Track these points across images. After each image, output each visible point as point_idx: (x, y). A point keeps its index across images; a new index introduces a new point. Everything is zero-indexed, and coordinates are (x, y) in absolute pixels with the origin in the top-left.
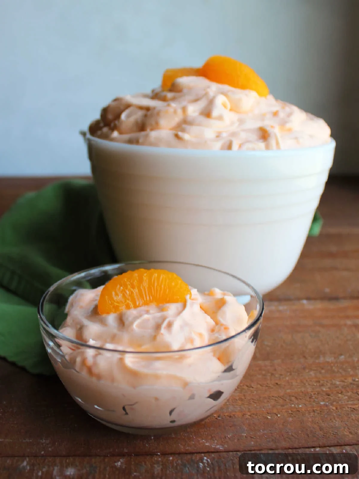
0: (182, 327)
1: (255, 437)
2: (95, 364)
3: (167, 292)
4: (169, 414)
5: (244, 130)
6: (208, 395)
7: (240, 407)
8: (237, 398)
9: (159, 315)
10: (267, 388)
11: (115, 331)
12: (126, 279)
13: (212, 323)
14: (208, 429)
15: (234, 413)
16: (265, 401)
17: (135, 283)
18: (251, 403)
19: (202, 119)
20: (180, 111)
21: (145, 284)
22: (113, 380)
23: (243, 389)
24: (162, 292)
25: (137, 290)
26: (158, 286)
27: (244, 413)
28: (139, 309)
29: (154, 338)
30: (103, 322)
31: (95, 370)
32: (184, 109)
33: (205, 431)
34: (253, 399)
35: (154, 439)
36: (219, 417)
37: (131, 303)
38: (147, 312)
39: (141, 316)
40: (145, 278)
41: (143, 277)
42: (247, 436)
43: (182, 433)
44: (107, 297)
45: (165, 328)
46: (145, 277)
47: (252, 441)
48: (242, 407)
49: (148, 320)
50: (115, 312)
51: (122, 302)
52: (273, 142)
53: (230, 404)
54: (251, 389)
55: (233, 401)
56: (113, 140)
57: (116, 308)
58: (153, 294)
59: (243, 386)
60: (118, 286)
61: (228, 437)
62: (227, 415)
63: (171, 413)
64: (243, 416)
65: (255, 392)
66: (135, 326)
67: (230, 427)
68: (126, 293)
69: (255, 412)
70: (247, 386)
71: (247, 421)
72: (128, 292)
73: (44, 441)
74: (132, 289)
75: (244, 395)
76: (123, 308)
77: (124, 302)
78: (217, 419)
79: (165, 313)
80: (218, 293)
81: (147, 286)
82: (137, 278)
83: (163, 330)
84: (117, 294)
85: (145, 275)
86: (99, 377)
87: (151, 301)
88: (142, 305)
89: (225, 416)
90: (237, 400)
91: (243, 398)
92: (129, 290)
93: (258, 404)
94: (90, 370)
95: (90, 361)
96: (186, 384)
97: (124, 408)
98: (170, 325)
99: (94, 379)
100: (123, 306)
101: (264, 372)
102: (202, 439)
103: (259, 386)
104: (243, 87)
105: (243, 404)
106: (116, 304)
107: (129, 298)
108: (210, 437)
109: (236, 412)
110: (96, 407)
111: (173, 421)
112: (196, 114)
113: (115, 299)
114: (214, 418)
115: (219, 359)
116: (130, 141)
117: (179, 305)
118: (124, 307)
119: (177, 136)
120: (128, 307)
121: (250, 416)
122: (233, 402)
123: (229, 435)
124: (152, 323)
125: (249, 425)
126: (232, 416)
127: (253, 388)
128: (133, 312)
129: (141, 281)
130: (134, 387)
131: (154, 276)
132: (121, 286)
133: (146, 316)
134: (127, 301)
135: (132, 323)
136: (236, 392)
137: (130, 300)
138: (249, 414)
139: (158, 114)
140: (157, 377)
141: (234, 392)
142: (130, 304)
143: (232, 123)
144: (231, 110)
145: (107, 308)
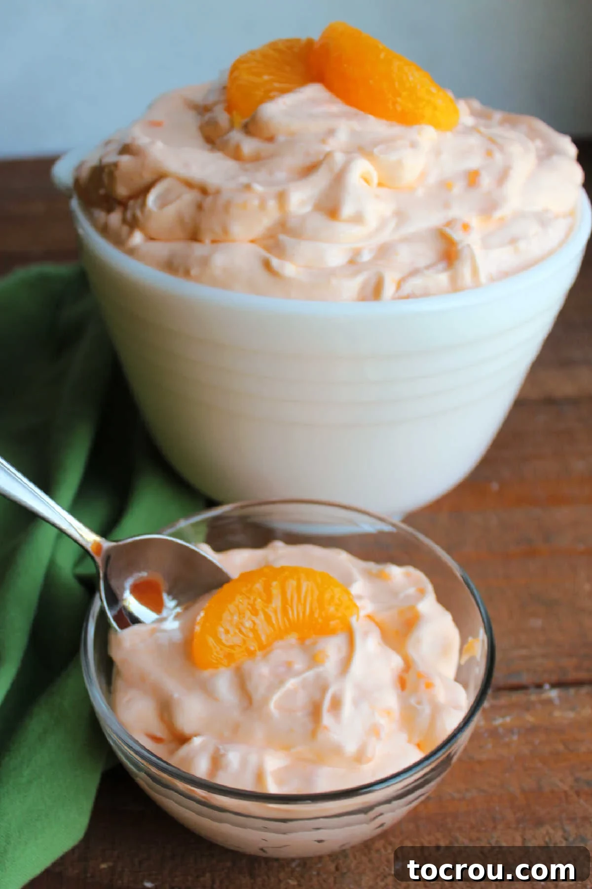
3: (317, 615)
5: (406, 240)
9: (311, 674)
17: (259, 603)
19: (319, 221)
20: (272, 204)
25: (263, 618)
26: (300, 608)
29: (312, 734)
32: (282, 198)
37: (254, 643)
38: (289, 668)
39: (280, 682)
40: (274, 592)
41: (272, 588)
44: (209, 637)
45: (328, 711)
46: (275, 588)
49: (294, 691)
50: (228, 666)
51: (238, 645)
52: (466, 271)
56: (131, 252)
57: (229, 659)
60: (229, 615)
66: (272, 705)
68: (245, 627)
72: (247, 623)
74: (253, 618)
77: (241, 645)
79: (321, 669)
81: (281, 606)
83: (326, 718)
84: (227, 632)
85: (274, 584)
92: (249, 618)
98: (336, 705)
104: (407, 119)
106: (227, 650)
107: (250, 633)
112: (308, 209)
113: (225, 639)
116: (171, 266)
117: (340, 641)
119: (267, 265)
120: (250, 654)
129: (268, 598)
131: (290, 586)
132: (234, 613)
133: (290, 683)
135: (266, 699)
139: (227, 207)
142: (254, 647)
143: (383, 224)
144: (380, 185)
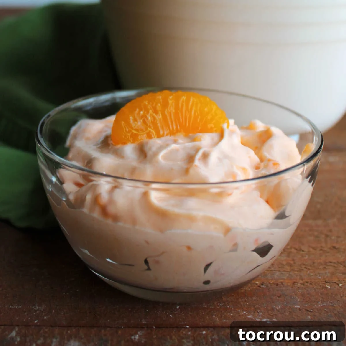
0: (220, 160)
1: (312, 310)
2: (111, 201)
3: (199, 120)
4: (203, 271)
6: (254, 248)
7: (289, 274)
8: (284, 263)
9: (190, 144)
10: (321, 252)
11: (135, 164)
12: (147, 101)
13: (257, 159)
14: (250, 298)
15: (281, 281)
16: (321, 267)
17: (159, 107)
18: (302, 270)
21: (172, 109)
22: (134, 221)
23: (290, 252)
24: (192, 119)
25: (161, 116)
26: (187, 112)
27: (295, 281)
28: (163, 139)
29: (187, 171)
30: (118, 154)
31: (111, 210)
33: (245, 301)
34: (304, 264)
35: (179, 308)
36: (262, 284)
37: (153, 131)
38: (175, 142)
39: (168, 145)
40: (170, 102)
41: (169, 100)
42: (301, 308)
43: (216, 303)
44: (123, 122)
45: (199, 159)
46: (171, 100)
47: (309, 315)
48: (291, 273)
49: (177, 150)
50: (133, 142)
51: (142, 130)
53: (275, 269)
54: (301, 252)
55: (280, 266)
57: (134, 138)
58: (181, 121)
59: (291, 248)
60: (137, 110)
61: (277, 309)
62: (273, 283)
63: (206, 269)
64: (294, 284)
65: (307, 257)
66: (160, 156)
67: (279, 297)
68: (147, 119)
69: (309, 281)
70: (296, 249)
71: (300, 290)
72: (149, 118)
73: (37, 307)
74: (154, 114)
75: (293, 260)
76: (143, 138)
77: (144, 130)
78: (260, 287)
79: (197, 143)
80: (260, 126)
81: (174, 111)
82: (161, 101)
83: (197, 162)
84: (135, 120)
85: (171, 97)
86: (116, 218)
87: (178, 131)
88: (167, 135)
89: (269, 283)
90: (283, 265)
91: (292, 262)
92: (151, 115)
93: (312, 271)
94: (104, 211)
95: (104, 197)
96: (227, 230)
97: (146, 262)
98: (205, 156)
99: (109, 221)
100: (143, 135)
101: (316, 233)
102: (243, 311)
103: (311, 250)
105: (293, 270)
106: (134, 132)
107: (151, 125)
108: (253, 308)
109: (284, 279)
110: (108, 260)
111: (207, 282)
113: (133, 125)
114: (256, 286)
115: (267, 202)
117: (215, 136)
118: (145, 135)
120: (150, 136)
121: (303, 284)
122: (279, 268)
123: (278, 306)
124: (182, 155)
125: (303, 295)
126: (279, 284)
127: (303, 251)
128: (156, 142)
129: (165, 105)
130: (162, 231)
131: (182, 100)
132: (141, 110)
133: (174, 146)
134: (149, 129)
135: (156, 154)
136: (283, 255)
137: (152, 128)
138: (301, 282)
140: (191, 219)
141: (280, 255)
142: (153, 133)
145: (123, 137)
